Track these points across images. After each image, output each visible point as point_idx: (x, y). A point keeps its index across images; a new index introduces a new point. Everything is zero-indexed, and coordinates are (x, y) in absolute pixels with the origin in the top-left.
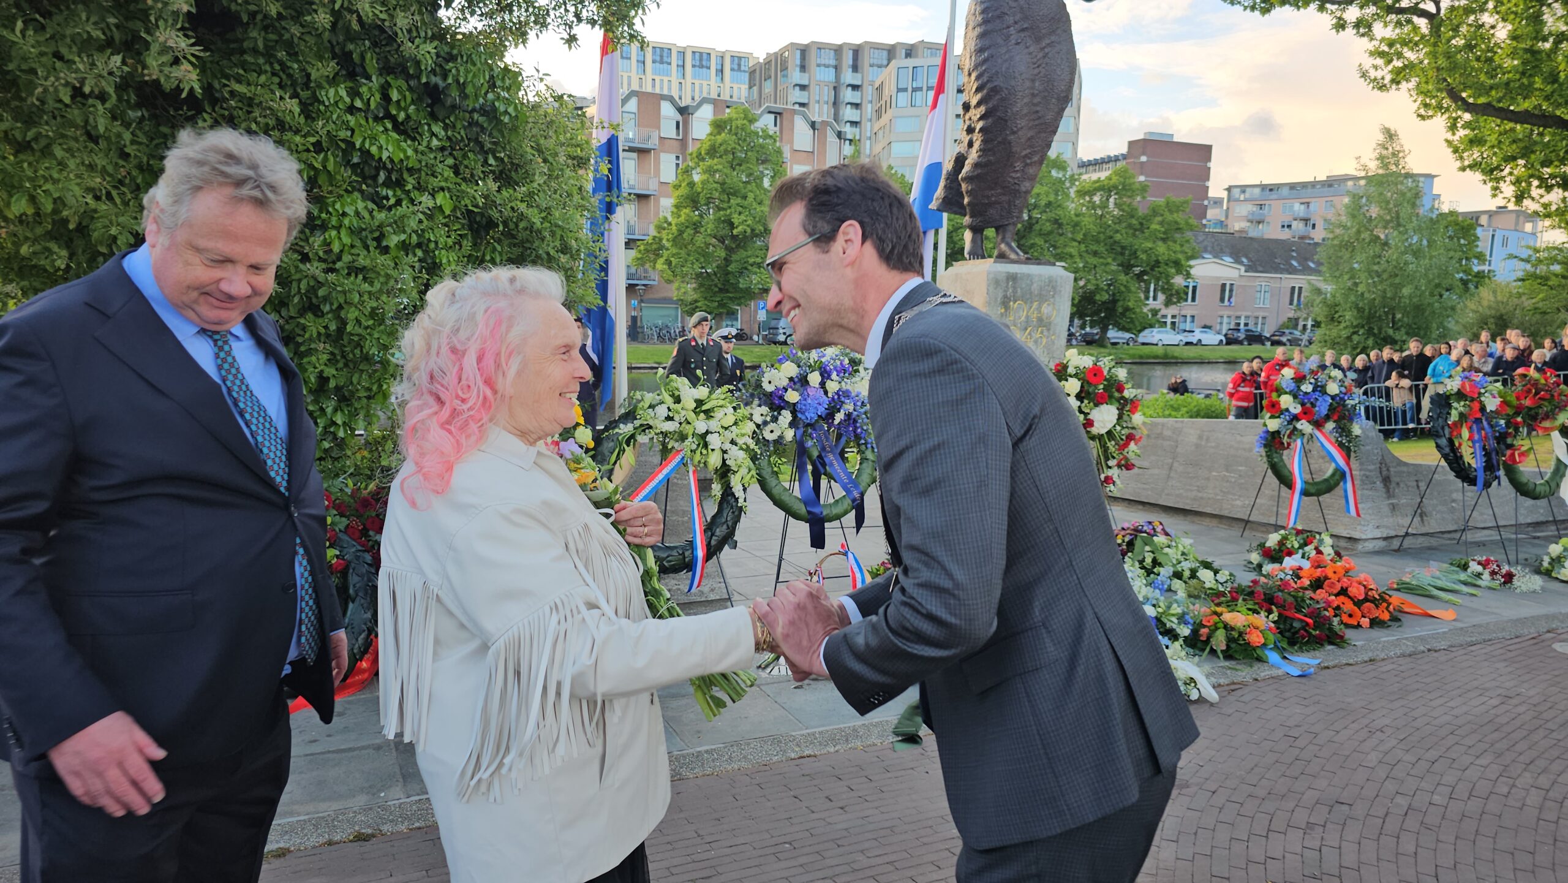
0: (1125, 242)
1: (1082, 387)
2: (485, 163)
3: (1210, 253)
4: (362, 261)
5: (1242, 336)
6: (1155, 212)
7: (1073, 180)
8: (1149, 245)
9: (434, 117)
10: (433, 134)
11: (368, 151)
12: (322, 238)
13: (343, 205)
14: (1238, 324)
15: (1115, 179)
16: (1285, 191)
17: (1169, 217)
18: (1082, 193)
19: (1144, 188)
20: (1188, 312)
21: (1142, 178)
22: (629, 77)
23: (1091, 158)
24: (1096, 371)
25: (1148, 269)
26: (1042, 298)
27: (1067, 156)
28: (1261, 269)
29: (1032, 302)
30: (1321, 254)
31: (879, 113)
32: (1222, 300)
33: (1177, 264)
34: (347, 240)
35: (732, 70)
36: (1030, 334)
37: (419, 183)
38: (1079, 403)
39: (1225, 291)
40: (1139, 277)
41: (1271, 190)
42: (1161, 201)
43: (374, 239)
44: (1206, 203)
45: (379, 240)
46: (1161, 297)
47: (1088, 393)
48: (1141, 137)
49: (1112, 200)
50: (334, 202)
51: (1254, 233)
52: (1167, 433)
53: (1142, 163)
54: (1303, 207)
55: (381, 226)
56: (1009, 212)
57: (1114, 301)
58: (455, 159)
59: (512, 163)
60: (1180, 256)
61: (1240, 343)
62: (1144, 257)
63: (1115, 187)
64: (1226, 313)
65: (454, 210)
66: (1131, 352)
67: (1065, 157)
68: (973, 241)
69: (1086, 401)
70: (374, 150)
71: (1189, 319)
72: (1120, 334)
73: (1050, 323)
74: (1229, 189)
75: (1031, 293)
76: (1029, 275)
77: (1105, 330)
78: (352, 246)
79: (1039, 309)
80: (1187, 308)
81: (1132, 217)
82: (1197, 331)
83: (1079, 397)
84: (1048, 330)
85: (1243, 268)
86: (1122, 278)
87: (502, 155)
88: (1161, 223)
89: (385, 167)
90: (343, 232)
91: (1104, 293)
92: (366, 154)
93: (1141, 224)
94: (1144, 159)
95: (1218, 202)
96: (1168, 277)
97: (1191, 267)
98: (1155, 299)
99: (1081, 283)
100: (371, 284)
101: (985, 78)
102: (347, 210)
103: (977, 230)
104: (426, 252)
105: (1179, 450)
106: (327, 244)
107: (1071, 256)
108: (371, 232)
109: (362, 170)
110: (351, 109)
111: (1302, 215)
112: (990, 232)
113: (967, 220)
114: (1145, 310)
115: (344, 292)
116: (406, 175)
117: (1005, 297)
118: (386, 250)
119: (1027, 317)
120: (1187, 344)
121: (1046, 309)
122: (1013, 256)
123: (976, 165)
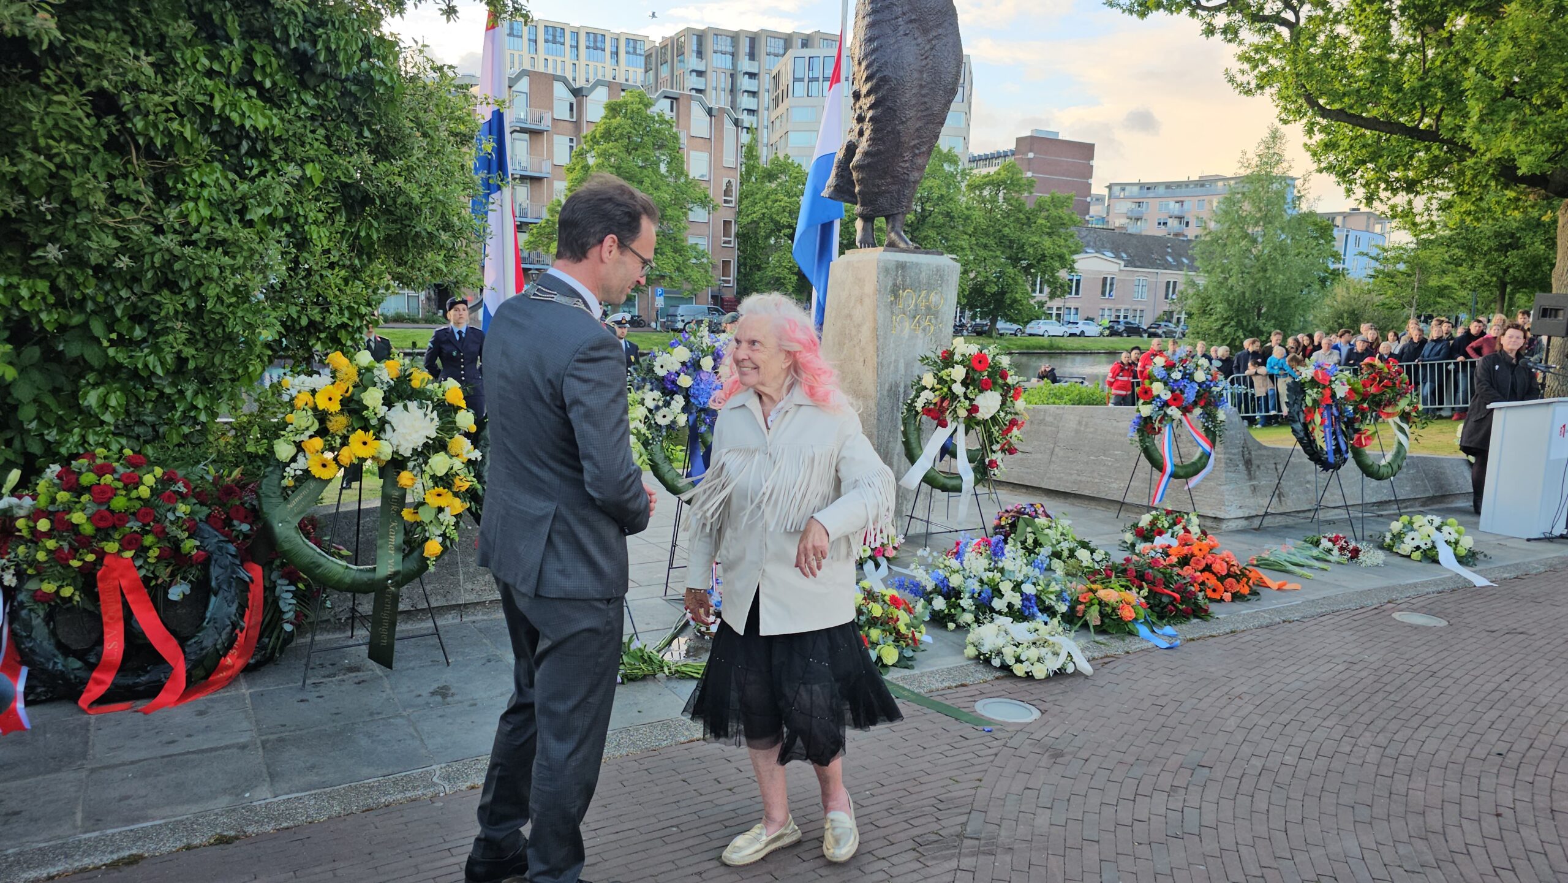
0: (1013, 236)
1: (967, 373)
2: (360, 135)
3: (1093, 248)
4: (221, 232)
5: (1121, 328)
6: (1041, 208)
7: (964, 173)
8: (1036, 239)
9: (303, 85)
10: (303, 103)
11: (228, 118)
12: (178, 210)
13: (201, 175)
14: (1118, 317)
15: (1003, 173)
16: (1161, 190)
17: (1054, 212)
18: (972, 187)
19: (1031, 184)
20: (1072, 304)
21: (1029, 174)
22: (521, 56)
23: (982, 154)
24: (980, 359)
25: (1034, 262)
26: (930, 287)
27: (958, 151)
28: (1139, 264)
29: (920, 291)
30: (1196, 252)
31: (776, 102)
32: (1103, 293)
33: (1061, 258)
34: (206, 213)
35: (628, 53)
36: (918, 322)
37: (286, 154)
38: (964, 389)
39: (1106, 285)
40: (1026, 270)
41: (1148, 189)
42: (1047, 197)
43: (236, 212)
44: (1089, 199)
45: (242, 213)
46: (1047, 290)
47: (973, 380)
48: (1028, 133)
49: (1001, 194)
50: (191, 173)
51: (1132, 229)
52: (1049, 419)
53: (1029, 159)
54: (1177, 205)
55: (243, 198)
56: (899, 202)
57: (1003, 293)
58: (326, 129)
59: (389, 137)
60: (1065, 250)
61: (1120, 334)
62: (1031, 251)
63: (1004, 182)
64: (1107, 306)
65: (325, 181)
66: (1019, 342)
67: (956, 151)
68: (864, 229)
69: (971, 388)
70: (234, 116)
71: (1073, 311)
72: (1008, 325)
73: (938, 312)
74: (1110, 187)
75: (919, 282)
76: (917, 264)
77: (994, 321)
78: (212, 219)
79: (927, 297)
80: (1071, 301)
81: (1020, 211)
82: (1081, 322)
83: (964, 383)
84: (936, 318)
85: (1122, 263)
86: (1010, 270)
87: (378, 127)
88: (1047, 218)
89: (248, 136)
90: (201, 204)
91: (993, 285)
92: (226, 121)
93: (1028, 219)
94: (1031, 155)
95: (1099, 199)
96: (1053, 270)
97: (1074, 261)
98: (1041, 292)
99: (972, 275)
100: (234, 258)
101: (875, 68)
102: (205, 179)
103: (868, 219)
104: (294, 227)
105: (1060, 435)
106: (183, 216)
107: (963, 249)
108: (233, 204)
109: (223, 139)
110: (210, 73)
111: (1177, 213)
112: (880, 222)
113: (858, 208)
114: (1032, 302)
115: (202, 266)
116: (271, 146)
117: (895, 285)
118: (250, 224)
119: (916, 305)
120: (1071, 335)
121: (934, 298)
122: (902, 245)
123: (866, 154)
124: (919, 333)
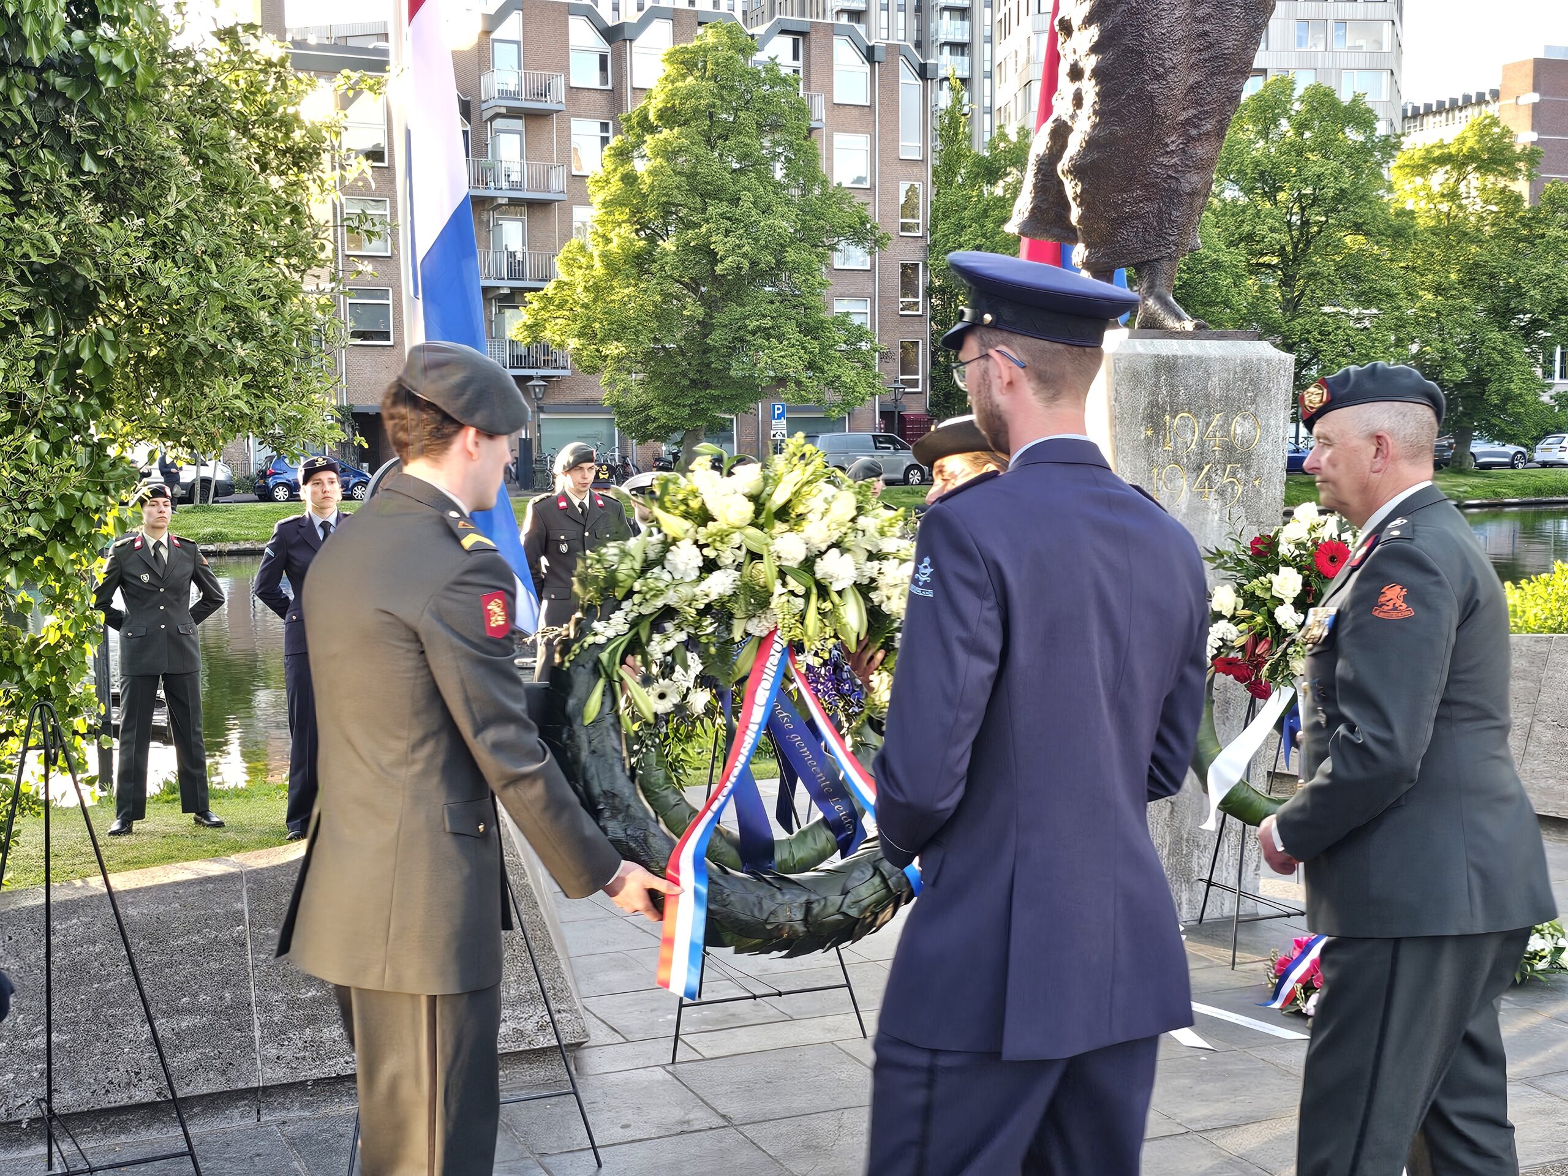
21: (1528, 137)
23: (1431, 100)
26: (1231, 406)
27: (1377, 99)
29: (1209, 414)
36: (1208, 478)
53: (1531, 106)
56: (1161, 235)
73: (1251, 456)
75: (1207, 396)
76: (1202, 362)
79: (1225, 427)
84: (1247, 468)
94: (1535, 98)
105: (1544, 698)
113: (1079, 252)
117: (1154, 404)
119: (1202, 443)
121: (1240, 427)
122: (1171, 323)
123: (1091, 143)
124: (1213, 502)
